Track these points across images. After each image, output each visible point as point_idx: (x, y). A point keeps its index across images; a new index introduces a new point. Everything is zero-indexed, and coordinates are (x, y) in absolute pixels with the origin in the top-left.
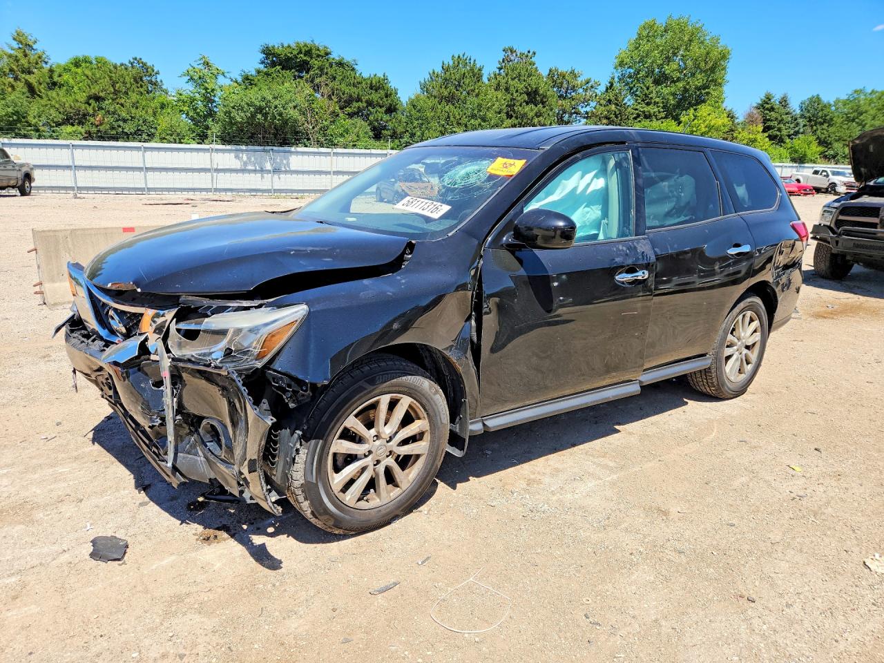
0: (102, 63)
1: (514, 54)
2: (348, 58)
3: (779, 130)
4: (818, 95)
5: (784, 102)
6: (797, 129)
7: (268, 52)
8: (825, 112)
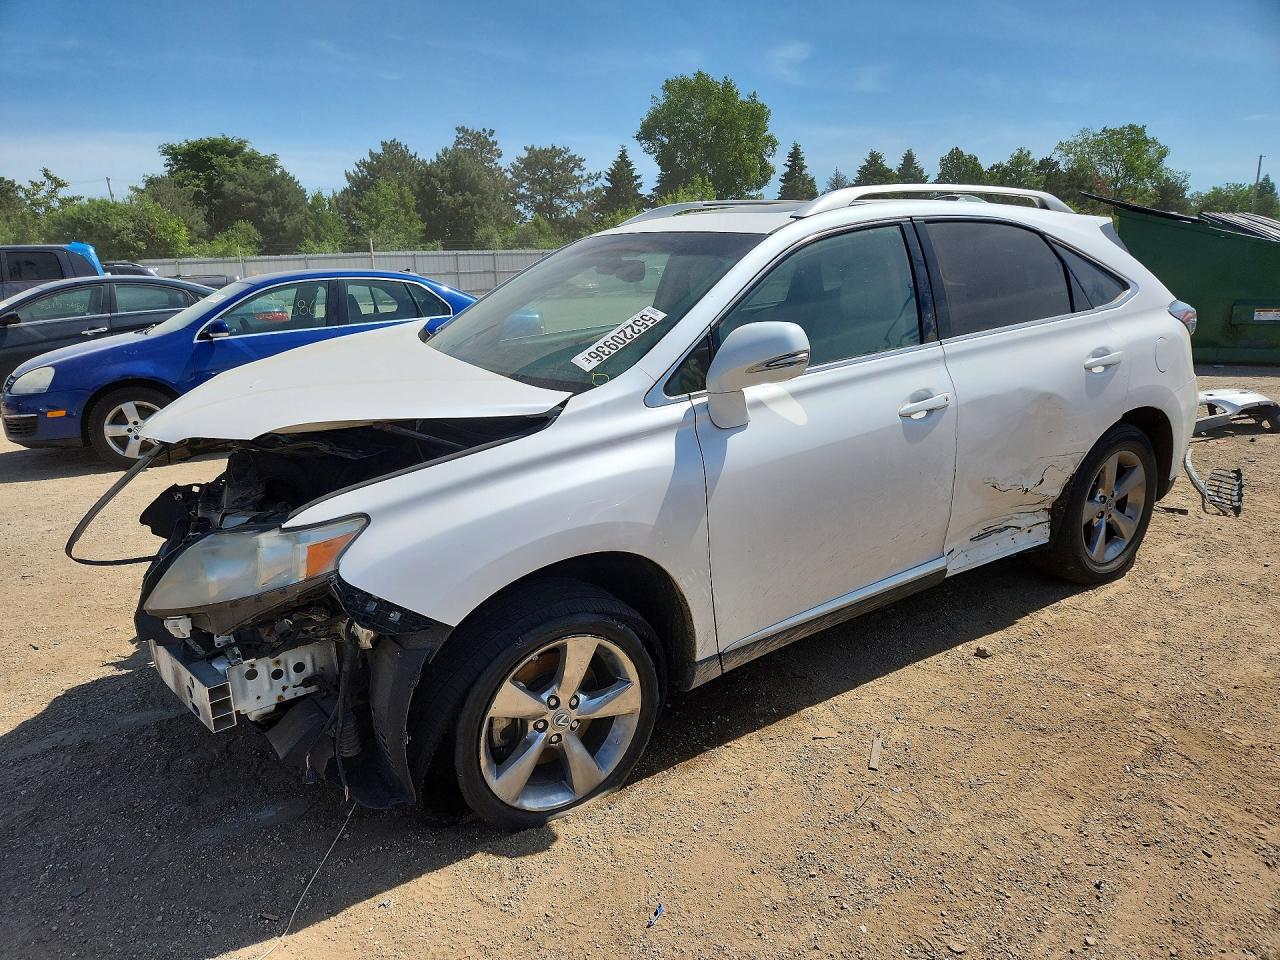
1: (468, 136)
4: (958, 149)
7: (171, 152)
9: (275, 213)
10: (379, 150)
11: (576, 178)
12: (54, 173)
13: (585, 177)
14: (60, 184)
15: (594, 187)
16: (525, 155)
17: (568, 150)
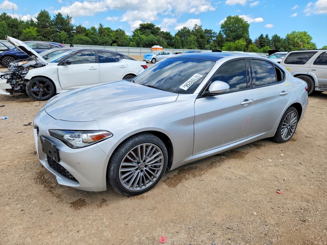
1: (197, 26)
2: (159, 27)
3: (264, 44)
4: (276, 34)
5: (267, 36)
6: (270, 44)
7: (141, 25)
8: (278, 39)
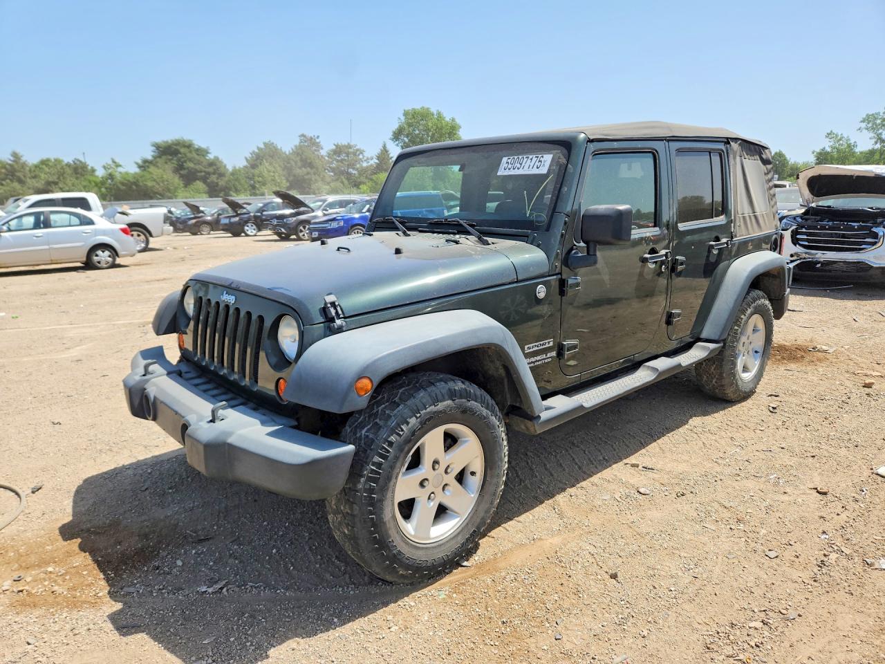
0: (58, 161)
2: (203, 146)
7: (157, 146)
9: (213, 178)
10: (262, 146)
11: (361, 159)
12: (117, 161)
13: (365, 158)
14: (118, 166)
15: (369, 164)
16: (334, 147)
17: (356, 145)
